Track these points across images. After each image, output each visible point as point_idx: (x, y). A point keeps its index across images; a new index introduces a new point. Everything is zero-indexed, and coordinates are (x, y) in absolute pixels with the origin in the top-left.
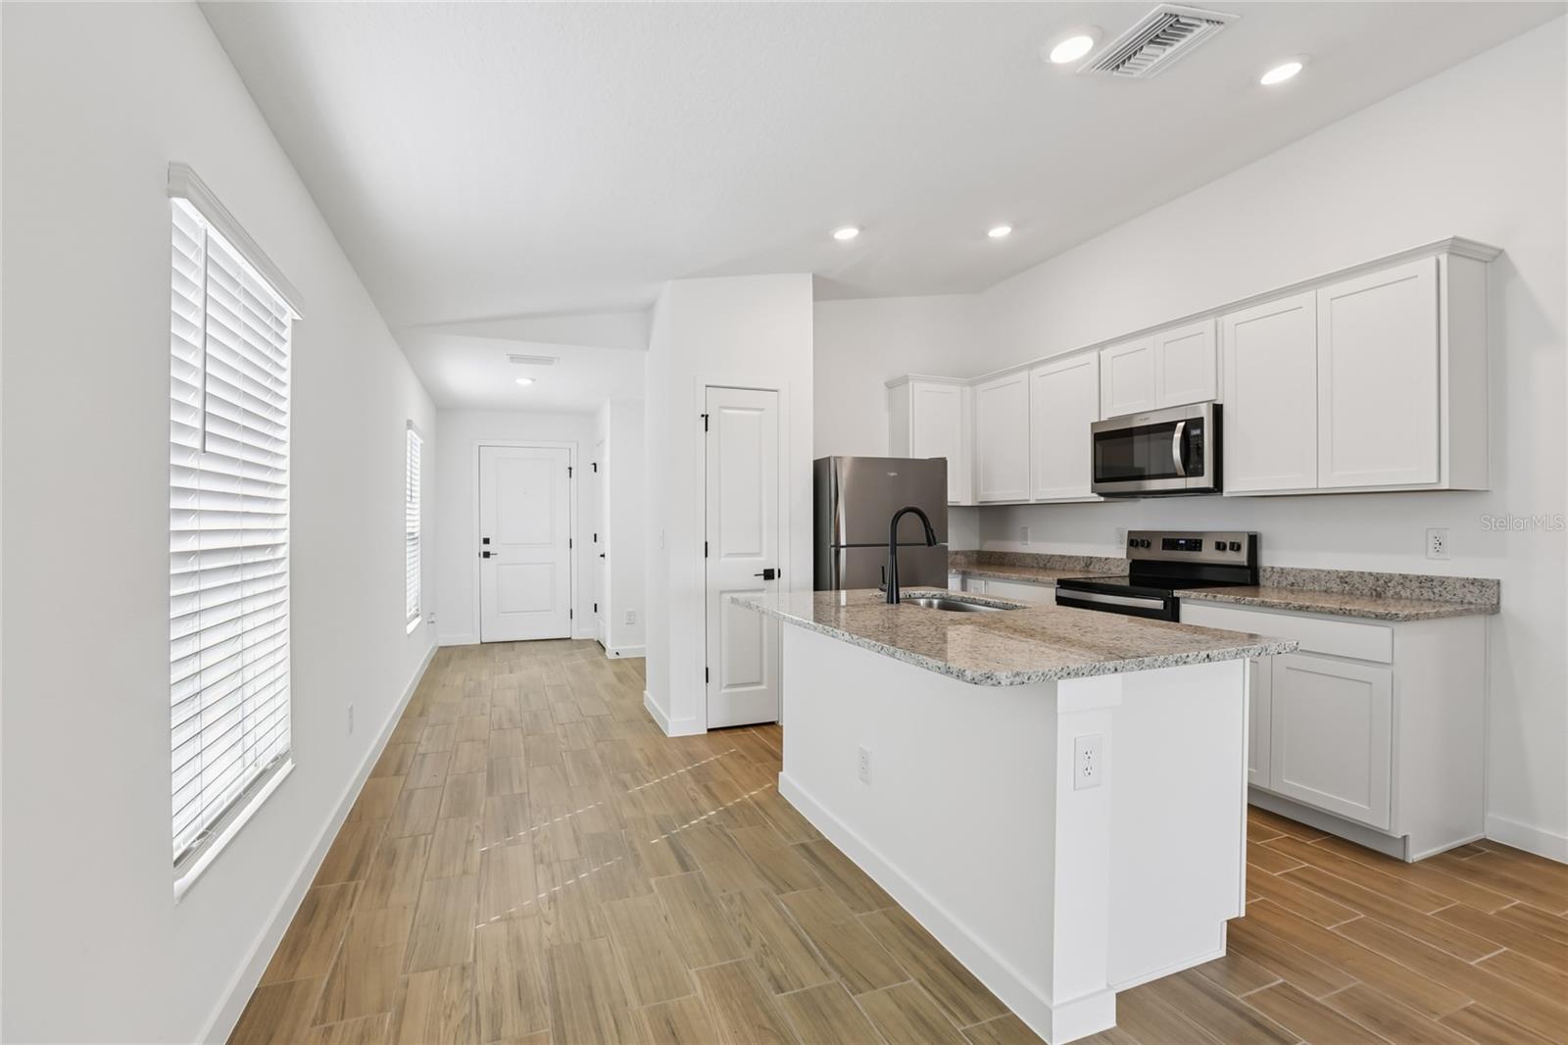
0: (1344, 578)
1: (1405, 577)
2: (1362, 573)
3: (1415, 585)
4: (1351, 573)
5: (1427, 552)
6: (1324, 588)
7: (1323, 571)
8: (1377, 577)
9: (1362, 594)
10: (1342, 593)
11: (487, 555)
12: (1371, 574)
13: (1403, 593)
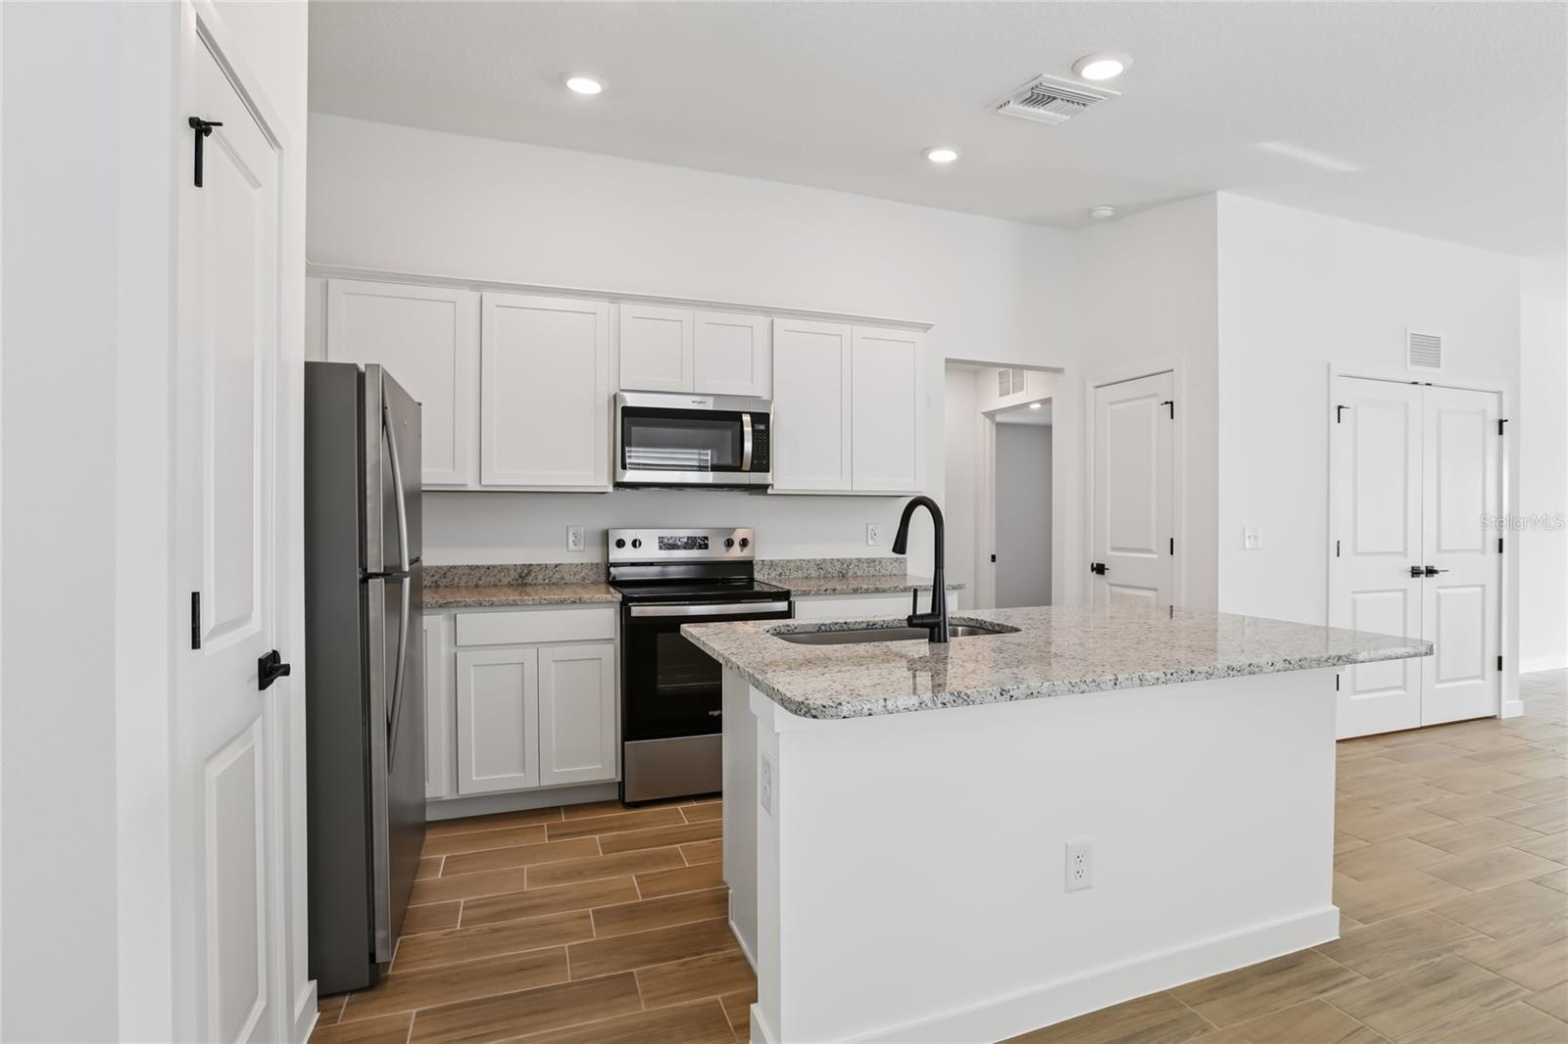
0: (820, 565)
1: (859, 560)
2: (833, 559)
3: (865, 565)
4: (824, 560)
5: (867, 541)
6: (805, 575)
7: (804, 561)
8: (842, 562)
9: (833, 577)
10: (819, 578)
12: (838, 560)
13: (859, 574)
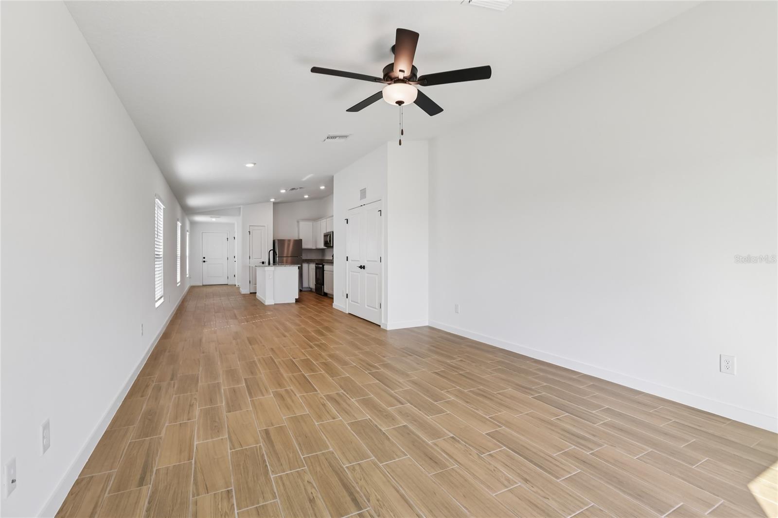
11: (204, 262)
